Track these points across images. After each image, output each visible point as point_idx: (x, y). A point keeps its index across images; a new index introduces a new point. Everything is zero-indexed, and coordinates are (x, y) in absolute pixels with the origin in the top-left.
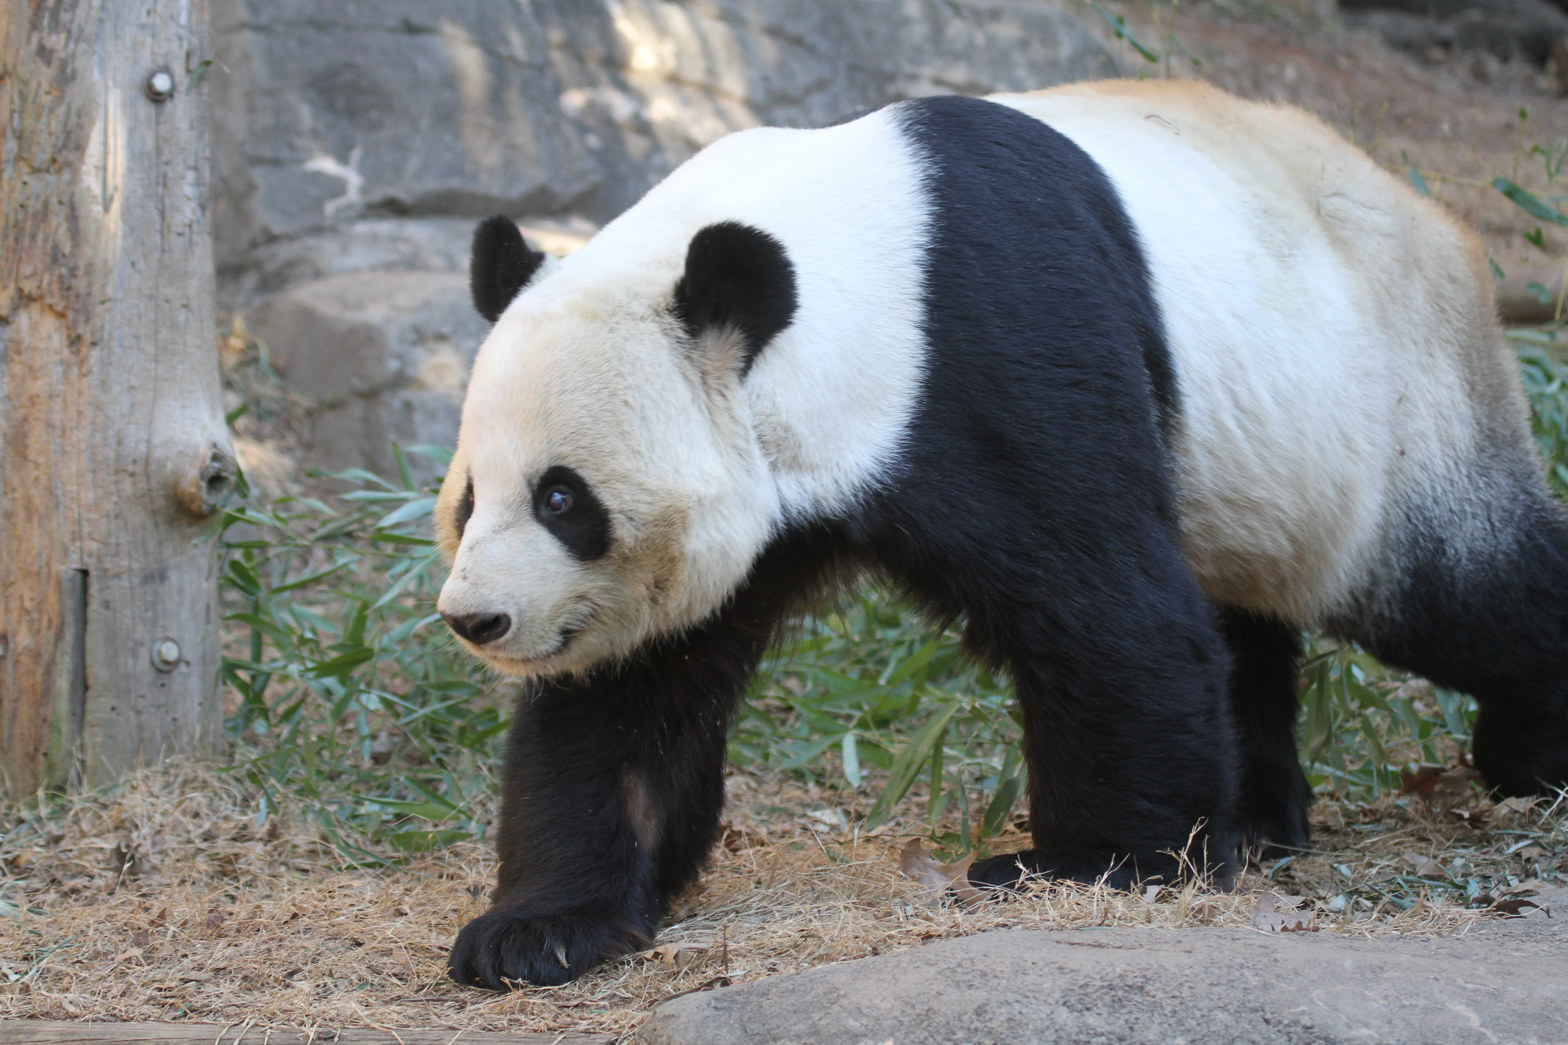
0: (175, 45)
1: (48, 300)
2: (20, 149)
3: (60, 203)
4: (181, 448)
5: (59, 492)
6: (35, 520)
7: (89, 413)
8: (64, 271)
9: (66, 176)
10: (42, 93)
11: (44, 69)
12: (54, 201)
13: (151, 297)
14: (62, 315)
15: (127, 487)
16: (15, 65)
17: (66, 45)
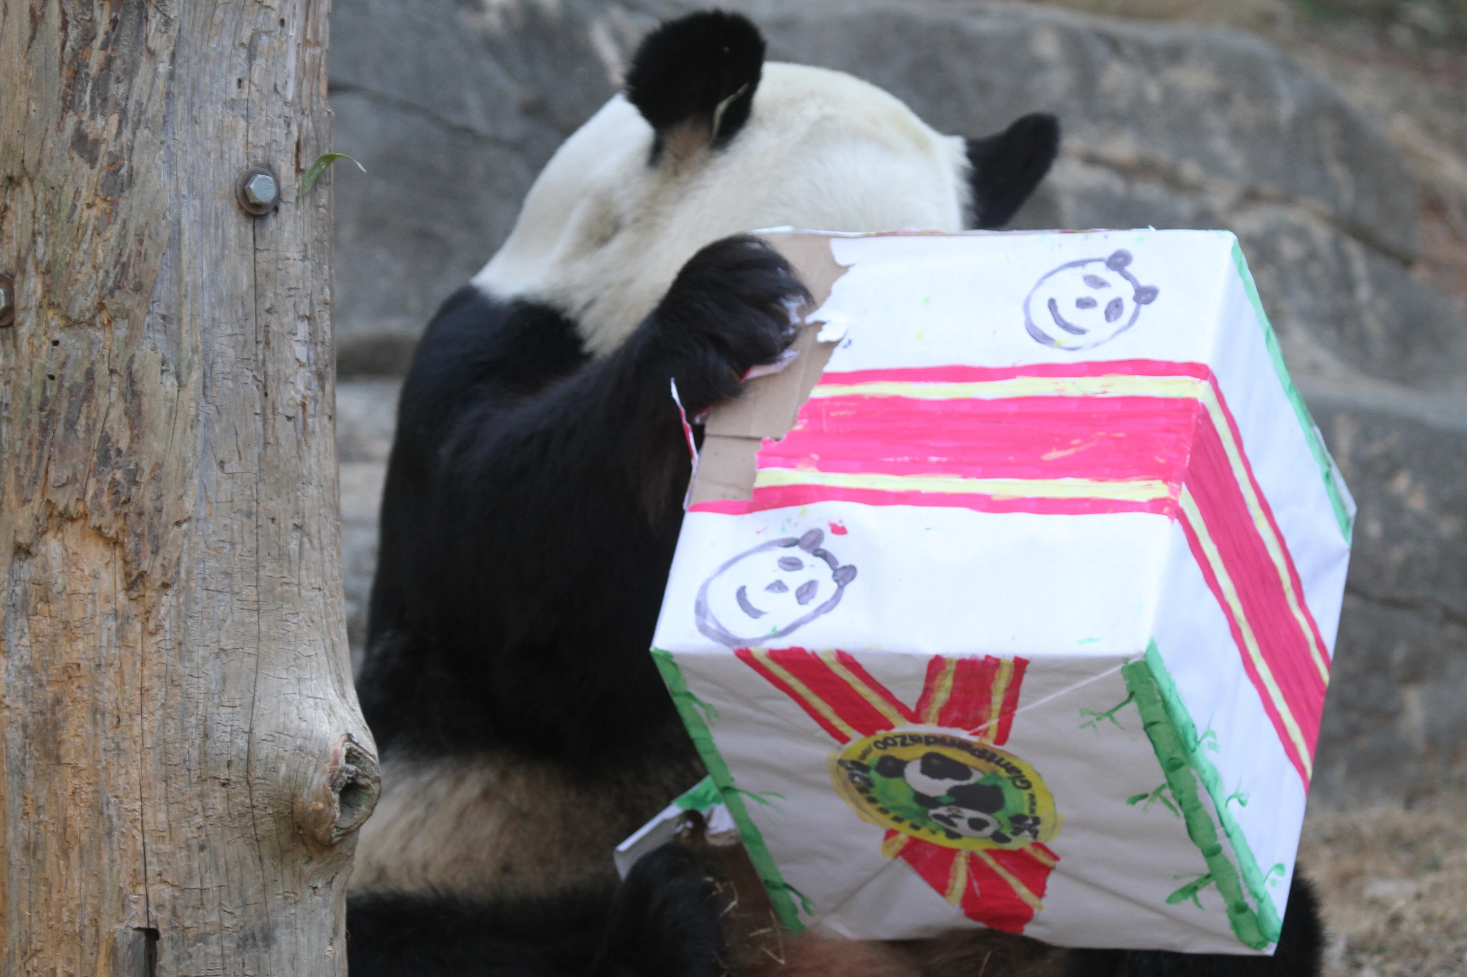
0: (280, 132)
1: (95, 520)
2: (48, 290)
3: (112, 372)
4: (299, 742)
5: (112, 811)
6: (74, 855)
7: (158, 692)
8: (119, 475)
9: (121, 331)
10: (81, 204)
11: (86, 168)
12: (102, 369)
13: (249, 515)
14: (115, 543)
15: (217, 801)
16: (39, 163)
17: (119, 133)
